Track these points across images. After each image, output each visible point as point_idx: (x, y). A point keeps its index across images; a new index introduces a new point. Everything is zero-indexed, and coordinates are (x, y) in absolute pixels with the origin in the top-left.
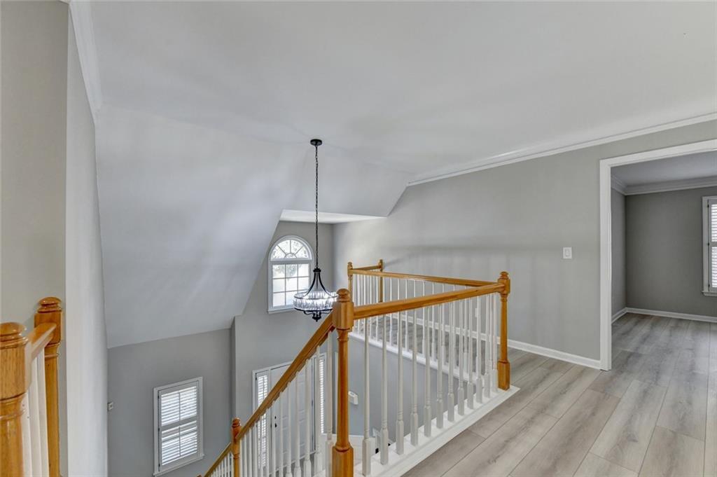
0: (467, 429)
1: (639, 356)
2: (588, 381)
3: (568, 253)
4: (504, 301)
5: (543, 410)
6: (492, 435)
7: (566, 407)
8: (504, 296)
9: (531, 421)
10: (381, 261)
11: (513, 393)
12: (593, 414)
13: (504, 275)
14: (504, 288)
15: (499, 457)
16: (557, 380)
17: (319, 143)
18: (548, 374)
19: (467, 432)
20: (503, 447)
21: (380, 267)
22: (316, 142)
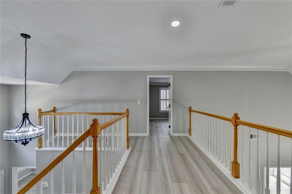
0: (124, 165)
1: (153, 130)
2: (146, 139)
3: (139, 102)
4: (128, 119)
5: (141, 151)
6: (132, 163)
7: (145, 147)
8: (128, 117)
9: (140, 155)
10: (55, 108)
11: (131, 149)
12: (151, 147)
13: (128, 110)
14: (127, 114)
15: (138, 168)
16: (139, 142)
17: (29, 37)
18: (136, 141)
19: (125, 166)
20: (137, 165)
21: (54, 110)
22: (26, 36)
